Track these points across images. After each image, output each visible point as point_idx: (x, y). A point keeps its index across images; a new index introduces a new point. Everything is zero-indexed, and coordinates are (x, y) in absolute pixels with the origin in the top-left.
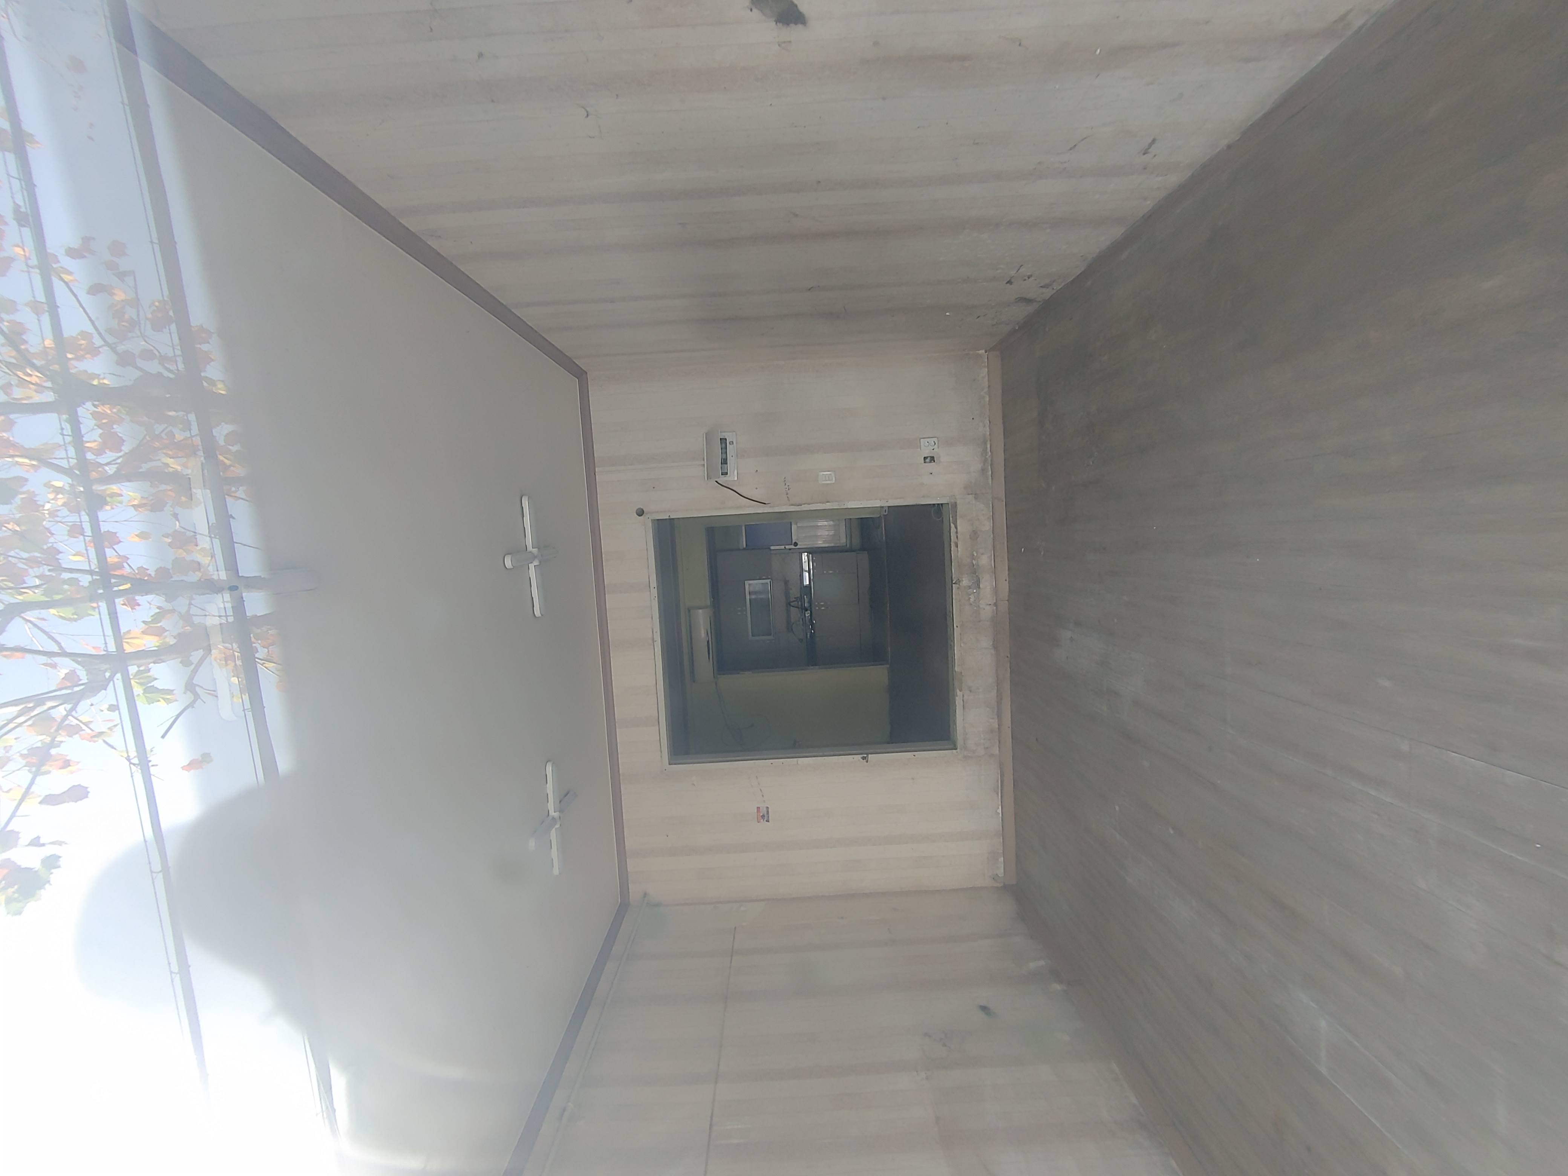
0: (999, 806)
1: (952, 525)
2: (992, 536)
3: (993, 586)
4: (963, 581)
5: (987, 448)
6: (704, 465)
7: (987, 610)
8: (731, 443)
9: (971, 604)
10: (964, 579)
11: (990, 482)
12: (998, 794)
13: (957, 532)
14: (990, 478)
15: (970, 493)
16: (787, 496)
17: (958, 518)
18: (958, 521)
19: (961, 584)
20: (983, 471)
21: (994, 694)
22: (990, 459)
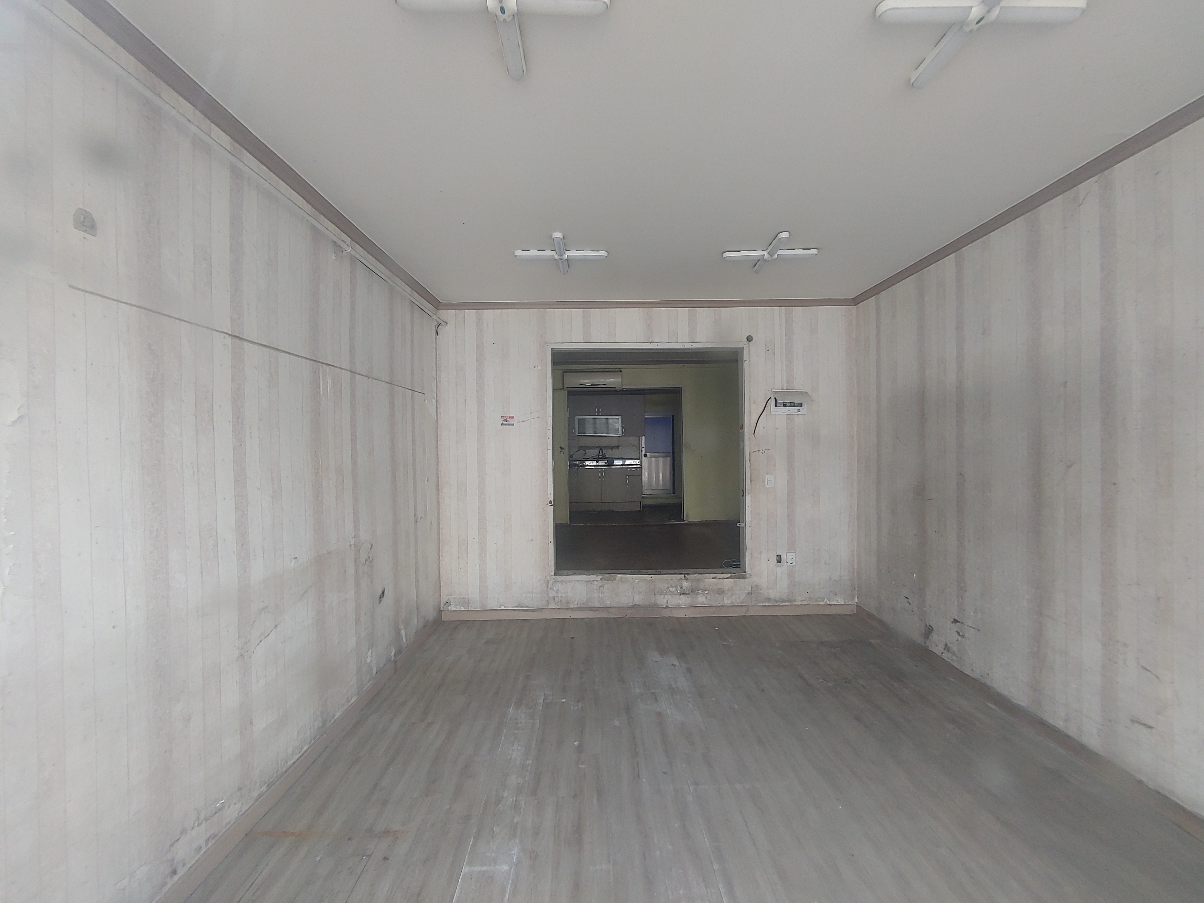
0: (507, 607)
1: (729, 575)
2: (719, 605)
3: (682, 605)
4: (687, 582)
5: (785, 602)
6: (783, 389)
7: (662, 600)
8: (799, 411)
9: (668, 588)
10: (688, 583)
11: (760, 604)
12: (517, 607)
13: (724, 578)
14: (764, 604)
15: (753, 589)
16: (757, 451)
17: (735, 580)
18: (732, 580)
19: (684, 581)
20: (769, 600)
21: (597, 605)
22: (777, 604)
